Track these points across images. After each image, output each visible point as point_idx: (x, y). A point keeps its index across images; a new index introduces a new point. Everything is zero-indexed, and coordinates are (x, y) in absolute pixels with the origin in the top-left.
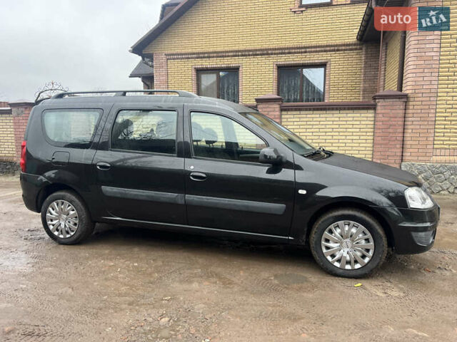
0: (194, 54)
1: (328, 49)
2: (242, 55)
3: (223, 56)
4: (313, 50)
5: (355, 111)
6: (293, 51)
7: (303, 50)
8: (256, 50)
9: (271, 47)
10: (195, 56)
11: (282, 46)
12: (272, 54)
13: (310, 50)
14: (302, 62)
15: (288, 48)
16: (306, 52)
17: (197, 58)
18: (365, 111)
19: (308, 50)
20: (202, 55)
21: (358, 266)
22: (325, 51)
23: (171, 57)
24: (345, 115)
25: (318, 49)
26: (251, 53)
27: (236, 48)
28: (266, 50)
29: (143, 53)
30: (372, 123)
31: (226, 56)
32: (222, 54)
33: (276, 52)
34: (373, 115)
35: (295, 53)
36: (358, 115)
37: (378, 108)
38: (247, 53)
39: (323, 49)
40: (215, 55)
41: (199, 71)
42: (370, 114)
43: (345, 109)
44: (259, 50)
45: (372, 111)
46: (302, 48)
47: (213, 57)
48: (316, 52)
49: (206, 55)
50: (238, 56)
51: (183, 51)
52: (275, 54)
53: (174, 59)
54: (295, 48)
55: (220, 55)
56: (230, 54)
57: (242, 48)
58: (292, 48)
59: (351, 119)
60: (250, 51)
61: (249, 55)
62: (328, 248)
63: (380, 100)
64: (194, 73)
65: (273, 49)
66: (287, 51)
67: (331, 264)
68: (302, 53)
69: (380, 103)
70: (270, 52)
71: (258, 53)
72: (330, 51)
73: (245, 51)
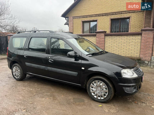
0: (82, 16)
1: (130, 12)
2: (98, 16)
3: (91, 17)
4: (124, 12)
5: (133, 36)
6: (117, 13)
7: (121, 13)
9: (109, 12)
10: (82, 17)
11: (113, 12)
12: (109, 15)
13: (123, 12)
14: (120, 17)
15: (115, 13)
16: (122, 14)
17: (83, 18)
18: (137, 36)
19: (122, 13)
20: (84, 17)
21: (102, 98)
22: (129, 13)
23: (74, 18)
24: (129, 37)
25: (126, 12)
26: (101, 15)
27: (96, 13)
28: (107, 13)
29: (66, 17)
30: (140, 40)
31: (92, 17)
32: (91, 16)
33: (110, 14)
34: (140, 37)
35: (118, 14)
36: (135, 37)
37: (143, 34)
38: (100, 15)
39: (128, 12)
40: (89, 16)
41: (84, 22)
42: (139, 37)
43: (129, 35)
44: (104, 14)
45: (140, 36)
46: (120, 12)
47: (88, 17)
48: (126, 13)
49: (86, 16)
50: (97, 16)
51: (78, 16)
52: (110, 15)
53: (75, 18)
54: (117, 12)
55: (90, 16)
56: (94, 16)
57: (98, 13)
58: (116, 12)
59: (132, 39)
60: (101, 14)
61: (101, 16)
62: (92, 90)
63: (143, 32)
64: (82, 23)
65: (109, 13)
66: (114, 14)
67: (93, 96)
68: (120, 14)
69: (143, 33)
70: (108, 14)
71: (104, 15)
72: (131, 13)
73: (99, 14)
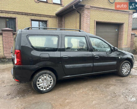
1: (48, 16)
6: (37, 15)
8: (23, 13)
13: (42, 16)
14: (39, 19)
25: (45, 16)
32: (8, 12)
33: (31, 14)
38: (19, 13)
40: (5, 12)
70: (28, 14)
